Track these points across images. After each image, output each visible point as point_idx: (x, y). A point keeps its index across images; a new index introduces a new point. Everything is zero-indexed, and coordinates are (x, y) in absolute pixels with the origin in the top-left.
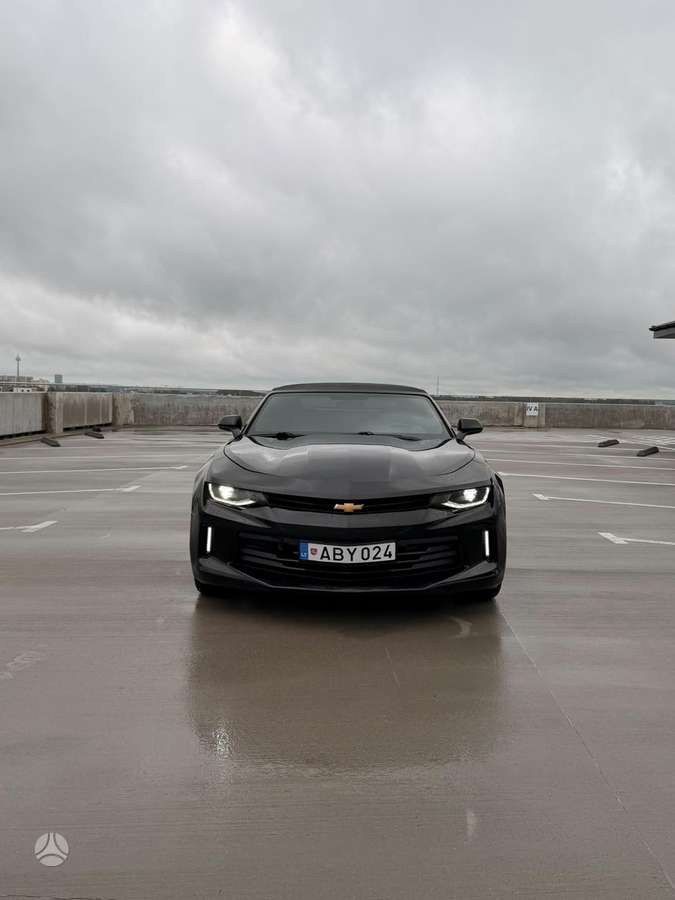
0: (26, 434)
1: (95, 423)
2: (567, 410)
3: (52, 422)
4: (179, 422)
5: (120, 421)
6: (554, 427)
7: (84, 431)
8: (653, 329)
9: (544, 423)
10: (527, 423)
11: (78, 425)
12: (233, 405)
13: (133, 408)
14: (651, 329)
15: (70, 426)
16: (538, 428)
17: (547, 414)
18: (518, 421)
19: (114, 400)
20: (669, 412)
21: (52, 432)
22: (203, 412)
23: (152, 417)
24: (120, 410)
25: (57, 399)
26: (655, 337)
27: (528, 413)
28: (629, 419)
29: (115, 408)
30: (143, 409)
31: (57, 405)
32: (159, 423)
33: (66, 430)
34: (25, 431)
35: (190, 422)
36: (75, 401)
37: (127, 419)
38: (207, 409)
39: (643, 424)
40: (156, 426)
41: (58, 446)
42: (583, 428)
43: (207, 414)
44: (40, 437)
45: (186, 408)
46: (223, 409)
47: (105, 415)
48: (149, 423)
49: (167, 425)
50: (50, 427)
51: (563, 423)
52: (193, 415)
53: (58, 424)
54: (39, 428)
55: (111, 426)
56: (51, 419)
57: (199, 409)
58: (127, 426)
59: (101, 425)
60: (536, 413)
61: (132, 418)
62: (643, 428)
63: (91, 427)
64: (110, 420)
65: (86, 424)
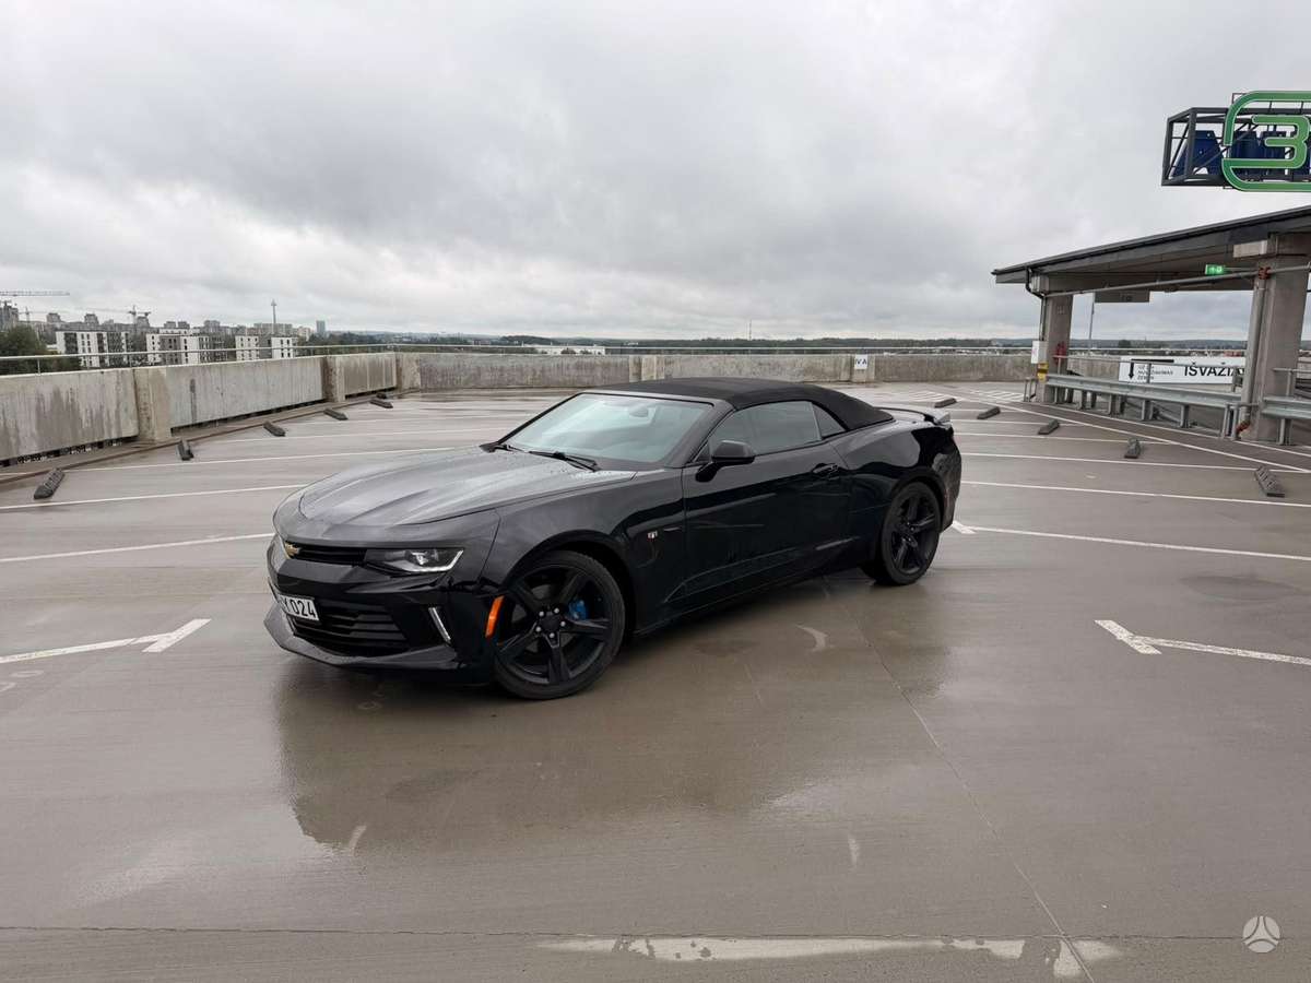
0: (306, 404)
1: (379, 388)
2: (899, 362)
3: (332, 390)
4: (472, 385)
5: (406, 385)
6: (885, 382)
7: (369, 398)
8: (996, 273)
9: (873, 377)
10: (856, 378)
11: (360, 391)
12: (530, 364)
13: (420, 370)
14: (993, 273)
15: (354, 392)
16: (867, 383)
17: (877, 368)
18: (844, 376)
19: (397, 361)
21: (333, 401)
22: (497, 374)
23: (440, 380)
24: (405, 372)
25: (337, 364)
26: (998, 282)
27: (856, 367)
28: (967, 371)
29: (399, 371)
30: (431, 371)
31: (338, 370)
32: (449, 386)
33: (347, 397)
34: (305, 401)
35: (484, 385)
36: (356, 364)
37: (412, 382)
38: (502, 369)
39: (981, 376)
40: (446, 389)
41: (345, 419)
42: (917, 381)
43: (502, 375)
44: (322, 407)
45: (479, 369)
46: (520, 370)
47: (389, 379)
48: (439, 386)
49: (457, 389)
50: (332, 395)
51: (896, 377)
52: (487, 377)
53: (340, 391)
54: (320, 397)
55: (397, 391)
56: (332, 387)
57: (493, 370)
58: (413, 390)
59: (385, 390)
60: (865, 367)
61: (418, 382)
62: (981, 381)
63: (373, 392)
64: (395, 385)
65: (370, 389)
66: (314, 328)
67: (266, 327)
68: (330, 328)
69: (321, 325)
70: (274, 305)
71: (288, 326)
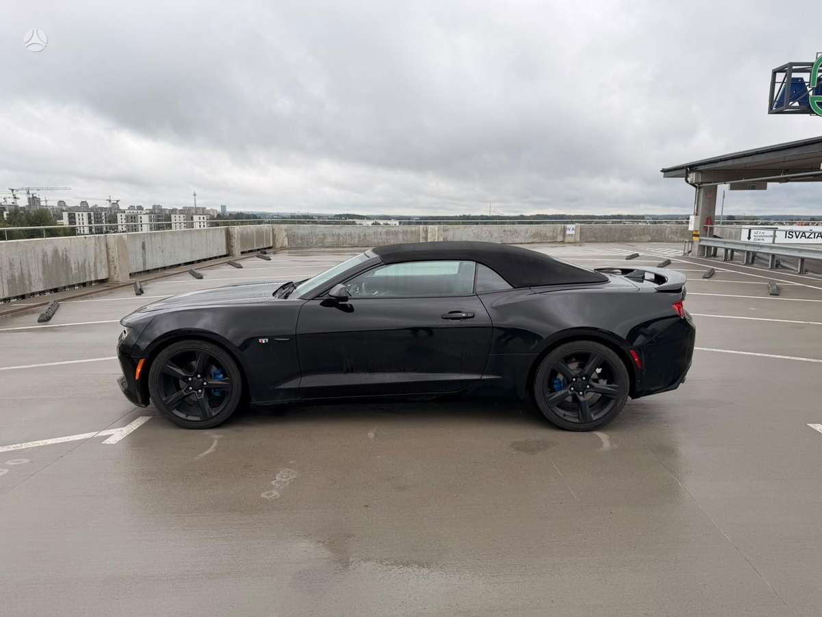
0: (216, 258)
1: (262, 247)
2: (596, 229)
3: (232, 249)
4: (320, 245)
5: (278, 245)
6: (586, 242)
7: (255, 254)
8: (663, 171)
9: (578, 239)
10: (567, 239)
11: (250, 249)
12: (357, 232)
13: (287, 236)
14: (662, 171)
15: (245, 250)
16: (574, 243)
17: (581, 233)
18: (560, 238)
19: (273, 230)
20: (668, 229)
21: (233, 255)
22: (336, 238)
23: (300, 242)
24: (278, 237)
25: (236, 232)
26: (665, 177)
27: (568, 232)
28: (641, 235)
29: (274, 236)
30: (294, 236)
31: (236, 236)
32: (305, 246)
33: (242, 253)
34: (215, 255)
35: (328, 245)
36: (247, 232)
37: (282, 244)
38: (339, 235)
39: (650, 238)
40: (302, 248)
41: (241, 267)
42: (607, 242)
43: (339, 239)
44: (227, 259)
45: (324, 234)
46: (350, 235)
47: (268, 241)
48: (299, 246)
49: (311, 247)
50: (232, 252)
51: (594, 239)
52: (329, 240)
53: (237, 250)
54: (224, 253)
55: (273, 249)
56: (232, 246)
57: (333, 235)
58: (283, 248)
59: (265, 249)
60: (573, 232)
61: (286, 243)
62: (650, 241)
63: (258, 250)
64: (271, 245)
65: (256, 248)
66: (219, 210)
67: (190, 209)
68: (229, 210)
69: (223, 207)
70: (195, 195)
71: (204, 209)
